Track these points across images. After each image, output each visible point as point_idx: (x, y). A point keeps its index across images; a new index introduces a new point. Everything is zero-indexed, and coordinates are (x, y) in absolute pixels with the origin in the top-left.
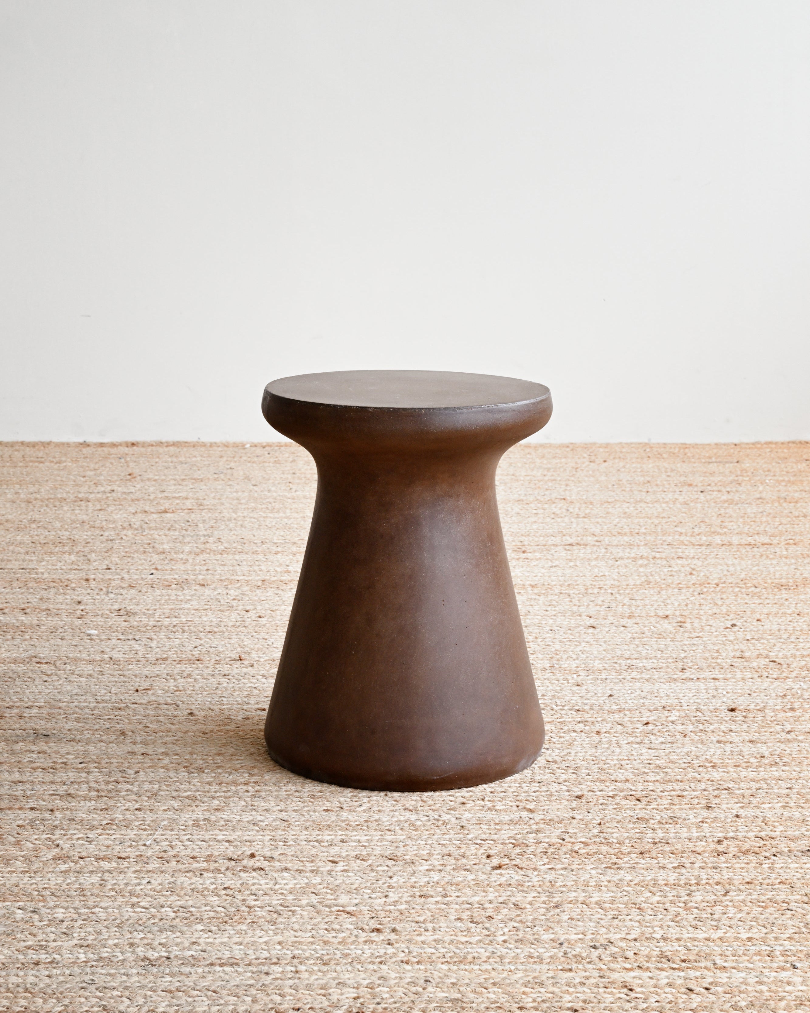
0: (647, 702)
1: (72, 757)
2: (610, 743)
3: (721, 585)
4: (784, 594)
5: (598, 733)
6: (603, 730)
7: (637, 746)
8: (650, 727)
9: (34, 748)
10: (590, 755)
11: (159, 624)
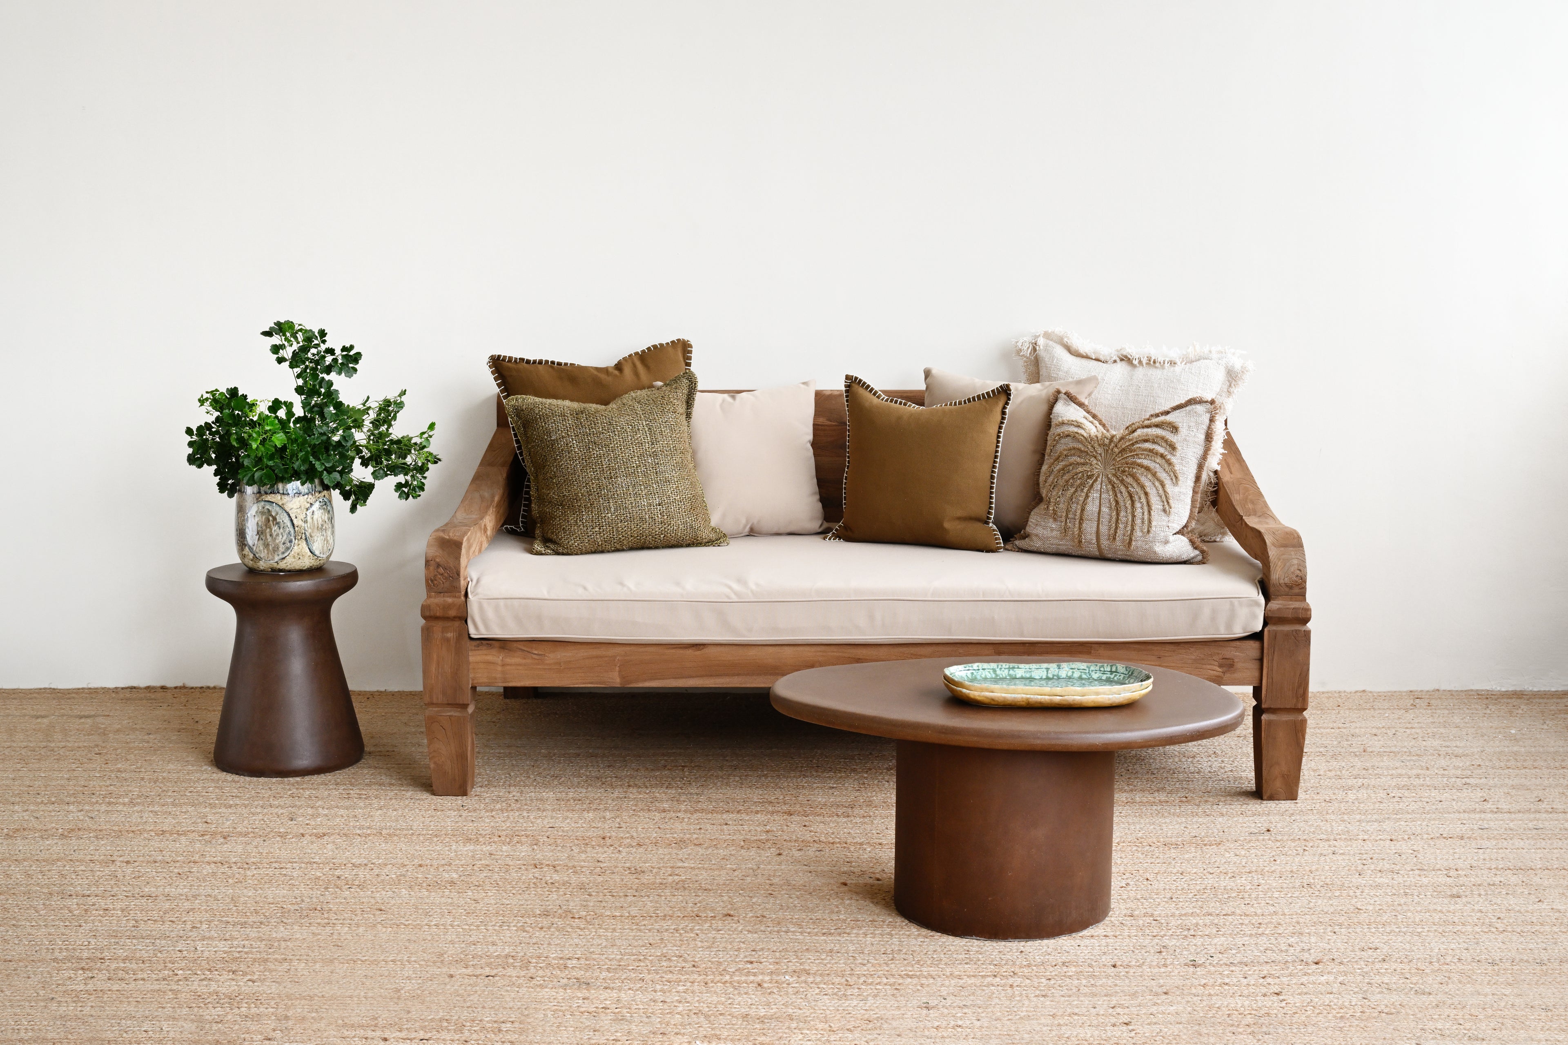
0: (1051, 958)
1: (609, 1002)
2: (1021, 995)
3: (1122, 844)
4: (1173, 853)
5: (1011, 986)
6: (1015, 984)
7: (1042, 999)
8: (1052, 982)
9: (579, 995)
10: (1005, 1007)
11: (665, 881)
